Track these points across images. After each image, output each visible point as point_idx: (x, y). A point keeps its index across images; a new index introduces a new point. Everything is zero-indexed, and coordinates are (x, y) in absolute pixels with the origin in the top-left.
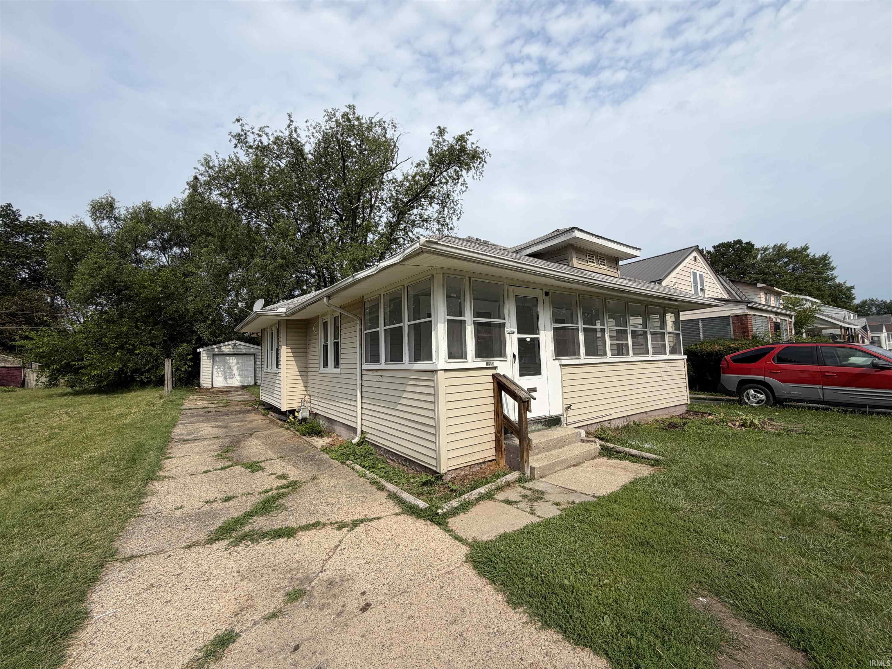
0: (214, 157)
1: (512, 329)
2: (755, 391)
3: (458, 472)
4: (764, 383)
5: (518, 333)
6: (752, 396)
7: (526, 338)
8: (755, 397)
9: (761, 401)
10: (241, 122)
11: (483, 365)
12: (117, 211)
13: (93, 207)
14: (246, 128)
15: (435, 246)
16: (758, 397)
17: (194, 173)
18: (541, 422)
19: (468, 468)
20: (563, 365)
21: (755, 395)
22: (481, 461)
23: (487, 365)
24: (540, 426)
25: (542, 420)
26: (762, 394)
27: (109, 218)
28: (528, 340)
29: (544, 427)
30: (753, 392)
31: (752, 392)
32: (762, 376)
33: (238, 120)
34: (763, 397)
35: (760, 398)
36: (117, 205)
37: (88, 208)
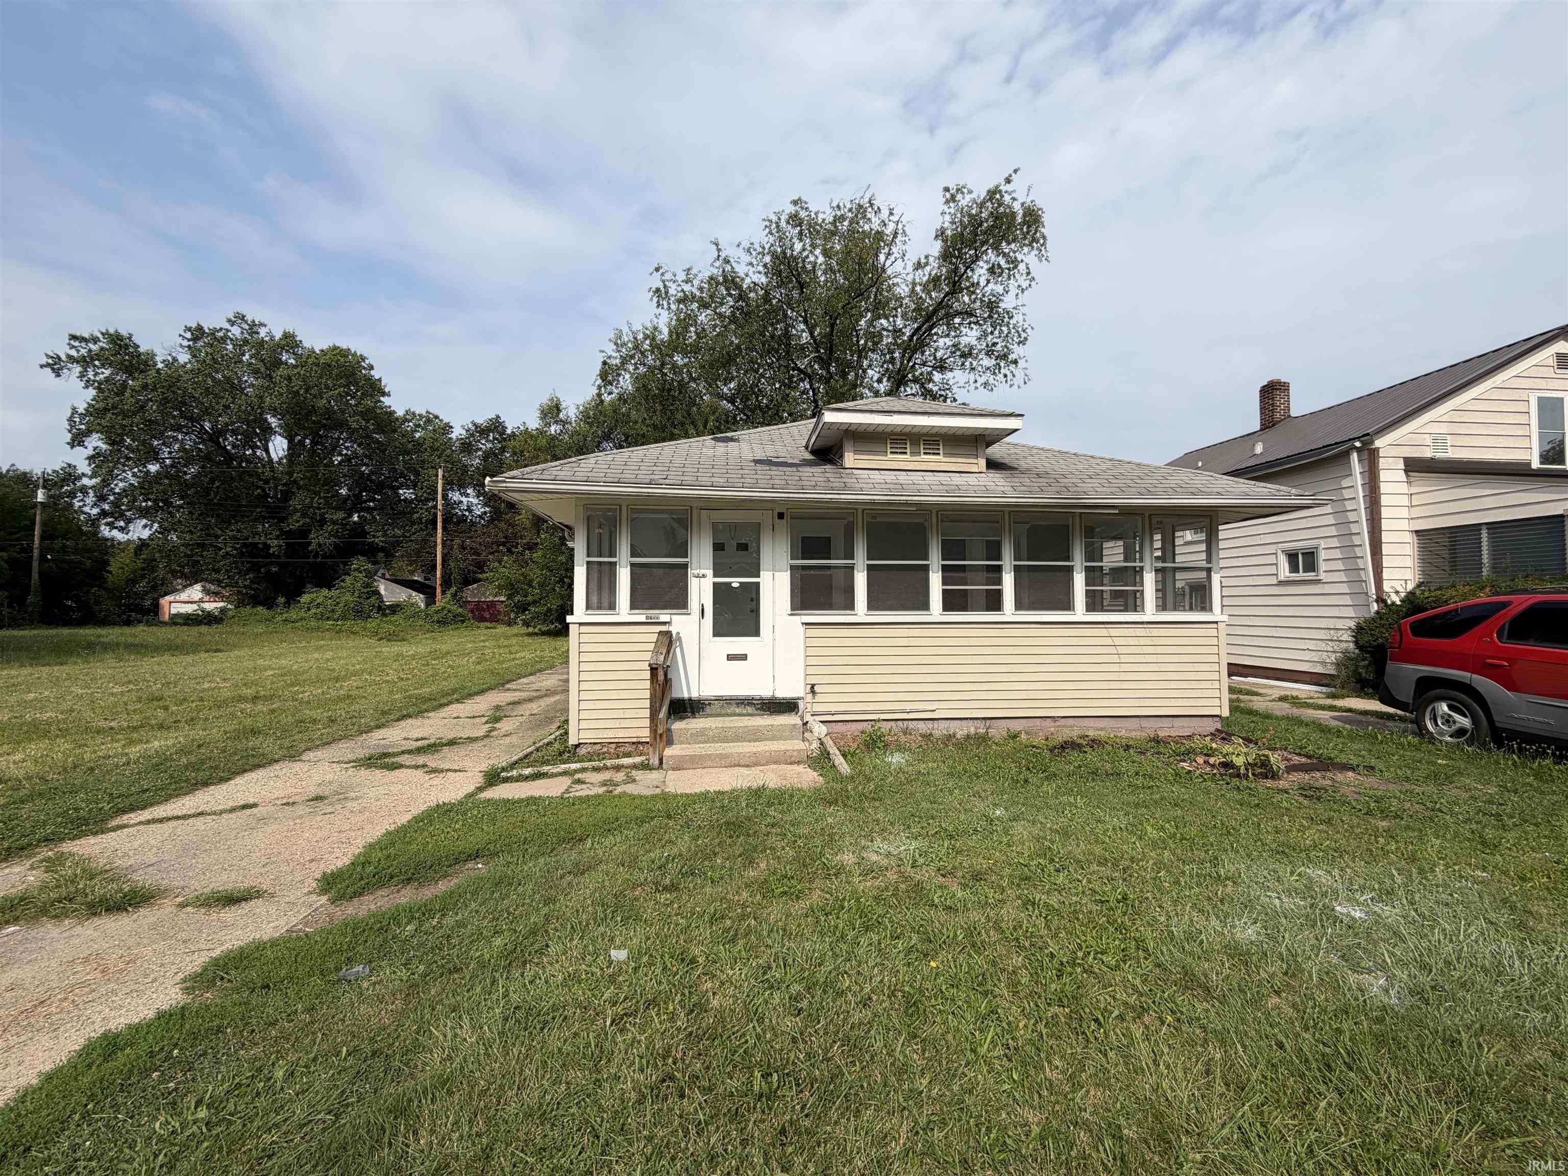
0: (626, 330)
1: (702, 572)
2: (1450, 707)
3: (598, 747)
4: (1468, 689)
5: (715, 576)
6: (1442, 717)
7: (730, 583)
8: (1448, 721)
9: (1461, 732)
10: (661, 271)
11: (642, 618)
12: (564, 412)
13: (542, 411)
14: (668, 276)
15: (504, 485)
16: (1454, 722)
17: (600, 358)
18: (752, 704)
19: (613, 746)
20: (807, 624)
21: (1450, 716)
22: (635, 740)
23: (647, 618)
24: (750, 710)
25: (755, 702)
26: (1465, 716)
27: (556, 422)
28: (735, 585)
29: (759, 712)
30: (1446, 708)
31: (1444, 707)
32: (1469, 671)
33: (657, 270)
34: (1464, 722)
35: (1458, 725)
36: (564, 405)
37: (538, 414)
